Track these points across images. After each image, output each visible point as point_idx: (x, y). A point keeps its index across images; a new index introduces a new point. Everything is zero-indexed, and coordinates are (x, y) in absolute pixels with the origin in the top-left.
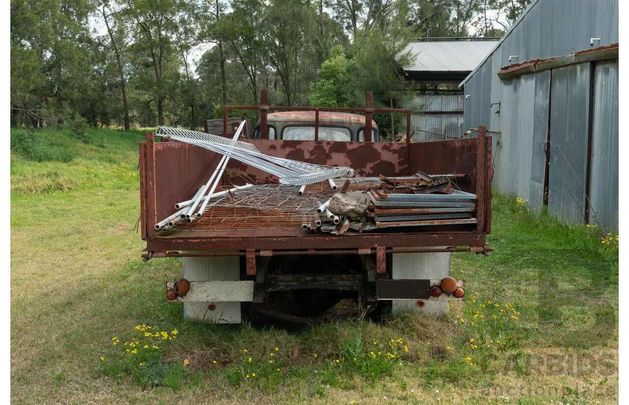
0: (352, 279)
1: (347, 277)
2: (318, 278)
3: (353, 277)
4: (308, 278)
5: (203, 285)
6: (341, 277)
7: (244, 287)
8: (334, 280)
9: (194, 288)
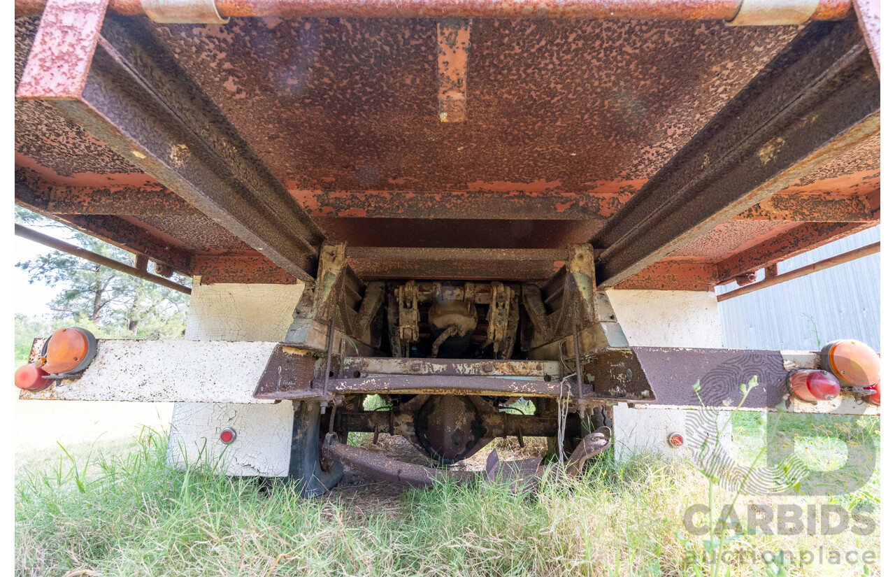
0: (535, 372)
1: (524, 368)
2: (460, 368)
3: (539, 368)
4: (437, 367)
5: (137, 351)
6: (512, 368)
7: (253, 359)
8: (496, 372)
9: (110, 358)
